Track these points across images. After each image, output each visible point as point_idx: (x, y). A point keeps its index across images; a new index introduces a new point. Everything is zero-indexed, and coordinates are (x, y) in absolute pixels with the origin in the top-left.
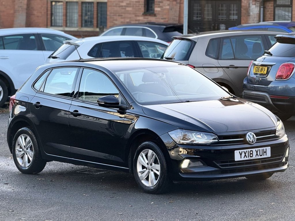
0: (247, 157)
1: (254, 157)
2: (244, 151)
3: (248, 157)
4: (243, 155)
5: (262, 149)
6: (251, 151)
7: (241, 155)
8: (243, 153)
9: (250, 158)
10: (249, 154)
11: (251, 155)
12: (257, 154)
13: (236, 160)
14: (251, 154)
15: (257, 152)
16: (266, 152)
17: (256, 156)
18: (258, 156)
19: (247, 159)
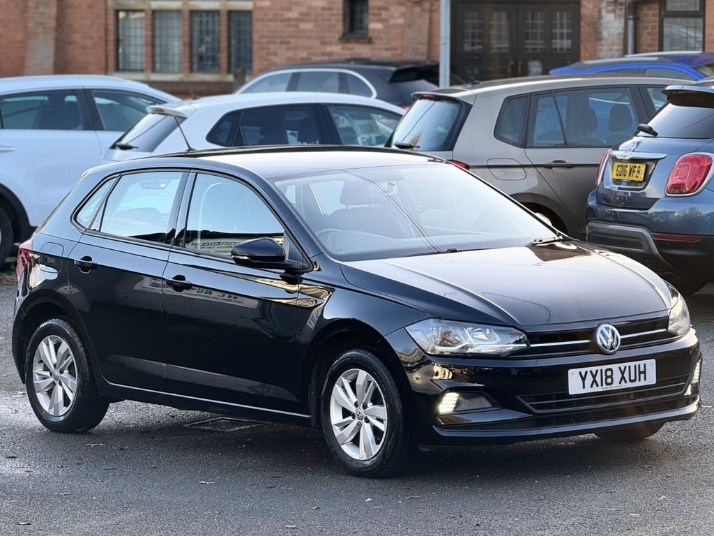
1: (616, 385)
2: (591, 372)
3: (602, 385)
4: (589, 379)
5: (635, 366)
6: (607, 370)
7: (584, 379)
8: (589, 375)
9: (605, 388)
10: (604, 377)
11: (609, 380)
12: (623, 378)
13: (571, 392)
14: (607, 377)
15: (623, 373)
16: (644, 372)
17: (620, 383)
18: (626, 382)
19: (600, 389)
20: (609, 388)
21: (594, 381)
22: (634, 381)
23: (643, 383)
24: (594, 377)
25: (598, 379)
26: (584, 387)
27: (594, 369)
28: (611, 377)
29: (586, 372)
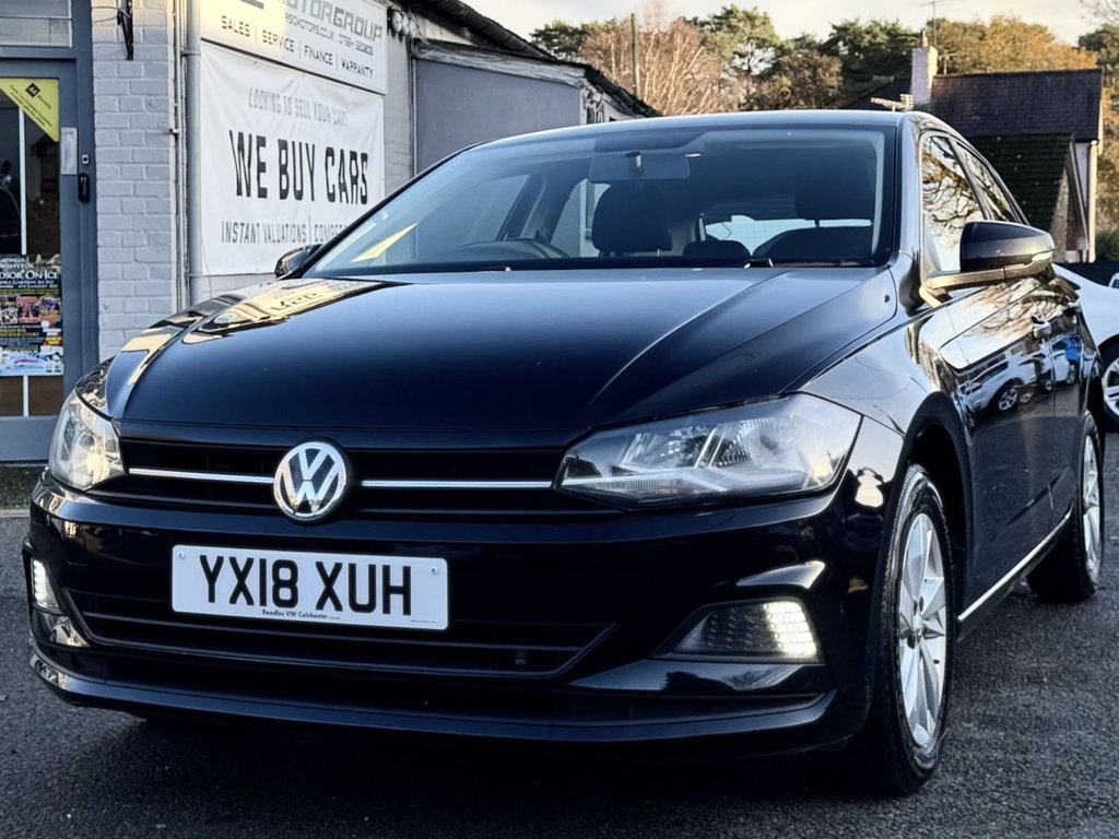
0: (250, 601)
1: (306, 609)
2: (233, 561)
3: (263, 602)
4: (227, 580)
5: (372, 569)
6: (279, 565)
7: (212, 577)
8: (227, 567)
9: (271, 611)
10: (270, 583)
11: (285, 594)
12: (329, 593)
13: (179, 605)
14: (279, 584)
15: (329, 581)
16: (405, 590)
17: (320, 605)
18: (338, 607)
19: (255, 612)
20: (285, 615)
21: (241, 588)
22: (370, 608)
23: (396, 619)
24: (242, 576)
25: (253, 582)
26: (212, 598)
27: (242, 555)
28: (292, 584)
29: (220, 561)
